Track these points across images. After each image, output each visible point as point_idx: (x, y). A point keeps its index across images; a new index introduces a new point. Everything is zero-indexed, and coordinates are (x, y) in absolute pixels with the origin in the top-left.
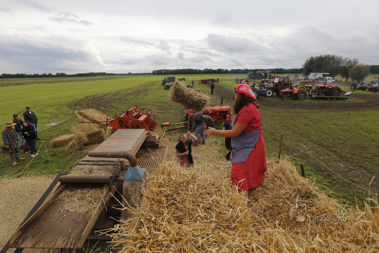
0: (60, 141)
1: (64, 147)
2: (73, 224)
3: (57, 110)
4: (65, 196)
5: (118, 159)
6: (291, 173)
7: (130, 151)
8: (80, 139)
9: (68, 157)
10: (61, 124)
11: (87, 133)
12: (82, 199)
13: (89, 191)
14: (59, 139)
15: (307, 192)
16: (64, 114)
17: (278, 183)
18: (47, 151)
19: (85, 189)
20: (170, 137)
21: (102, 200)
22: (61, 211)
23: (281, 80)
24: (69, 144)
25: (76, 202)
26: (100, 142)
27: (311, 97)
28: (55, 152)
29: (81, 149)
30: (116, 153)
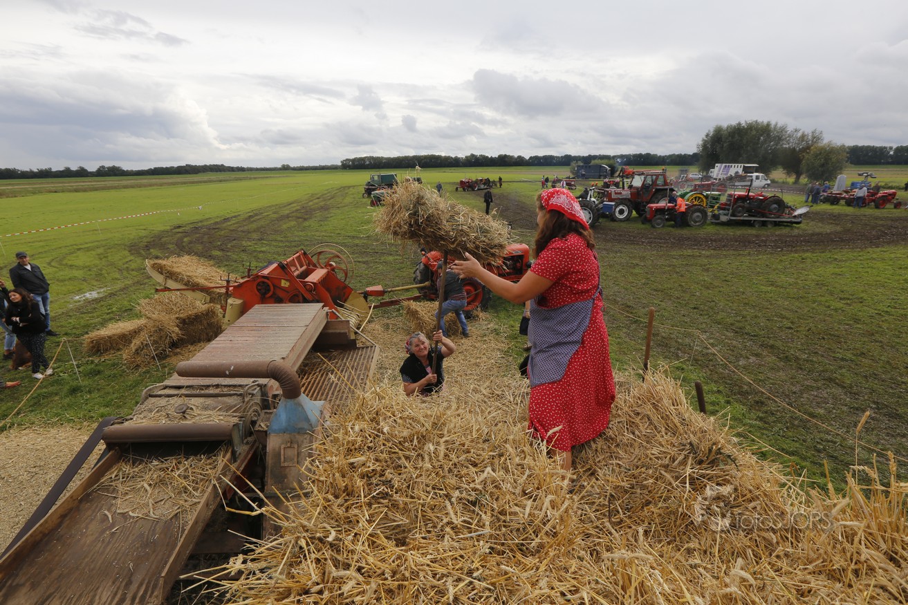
0: (110, 337)
1: (120, 353)
2: (138, 548)
3: (101, 259)
4: (118, 478)
5: (253, 379)
6: (674, 405)
7: (283, 358)
8: (160, 330)
9: (131, 377)
10: (112, 295)
11: (177, 316)
12: (162, 482)
13: (180, 463)
14: (105, 332)
15: (710, 450)
16: (119, 269)
17: (643, 431)
18: (75, 363)
19: (171, 458)
20: (386, 321)
21: (215, 485)
22: (108, 517)
23: (649, 181)
24: (133, 344)
25: (146, 491)
26: (211, 336)
27: (717, 221)
28: (96, 365)
29: (164, 356)
30: (247, 365)
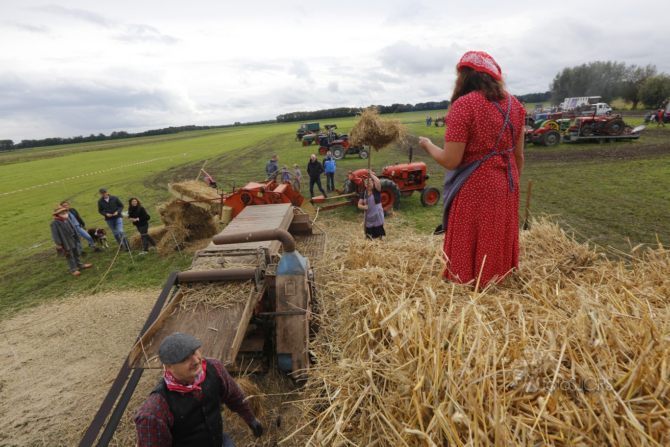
5: (261, 244)
24: (162, 240)
27: (568, 141)
29: (182, 248)
30: (260, 232)
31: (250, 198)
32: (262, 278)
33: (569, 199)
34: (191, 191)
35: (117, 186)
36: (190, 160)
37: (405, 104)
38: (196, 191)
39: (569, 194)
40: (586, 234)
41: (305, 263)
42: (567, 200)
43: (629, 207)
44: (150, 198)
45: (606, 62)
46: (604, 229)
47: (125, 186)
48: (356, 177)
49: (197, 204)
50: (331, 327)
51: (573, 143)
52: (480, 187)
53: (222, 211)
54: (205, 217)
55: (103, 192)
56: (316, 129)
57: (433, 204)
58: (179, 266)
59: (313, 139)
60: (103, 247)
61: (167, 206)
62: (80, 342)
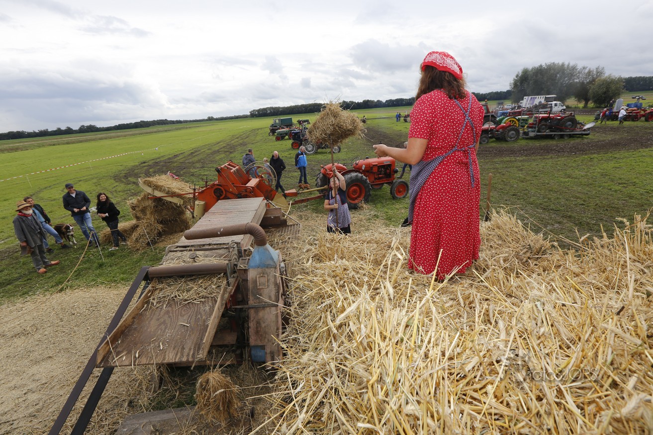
5: (233, 238)
9: (135, 256)
16: (110, 192)
20: (300, 213)
24: (134, 235)
27: (527, 137)
29: (154, 242)
30: (232, 227)
31: (222, 192)
32: (235, 272)
33: (527, 191)
34: (163, 186)
35: (86, 181)
36: (162, 155)
37: (376, 101)
38: (168, 186)
39: (527, 186)
40: (542, 224)
41: (277, 256)
42: (525, 192)
43: (581, 199)
44: (121, 193)
45: (561, 63)
46: (559, 219)
47: (95, 181)
48: (328, 171)
49: (169, 199)
50: (300, 319)
51: (532, 138)
52: (443, 182)
53: (194, 205)
54: (178, 211)
55: (69, 187)
56: (289, 124)
57: (402, 196)
58: (150, 261)
59: (286, 134)
60: (71, 243)
61: (138, 201)
62: (46, 341)
